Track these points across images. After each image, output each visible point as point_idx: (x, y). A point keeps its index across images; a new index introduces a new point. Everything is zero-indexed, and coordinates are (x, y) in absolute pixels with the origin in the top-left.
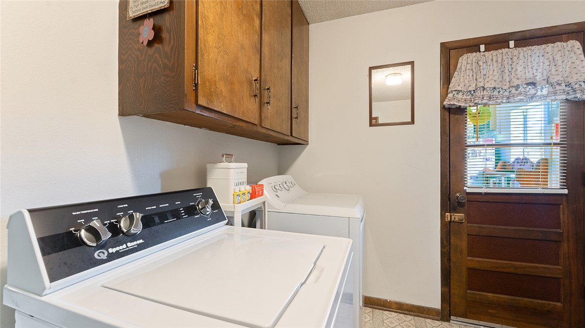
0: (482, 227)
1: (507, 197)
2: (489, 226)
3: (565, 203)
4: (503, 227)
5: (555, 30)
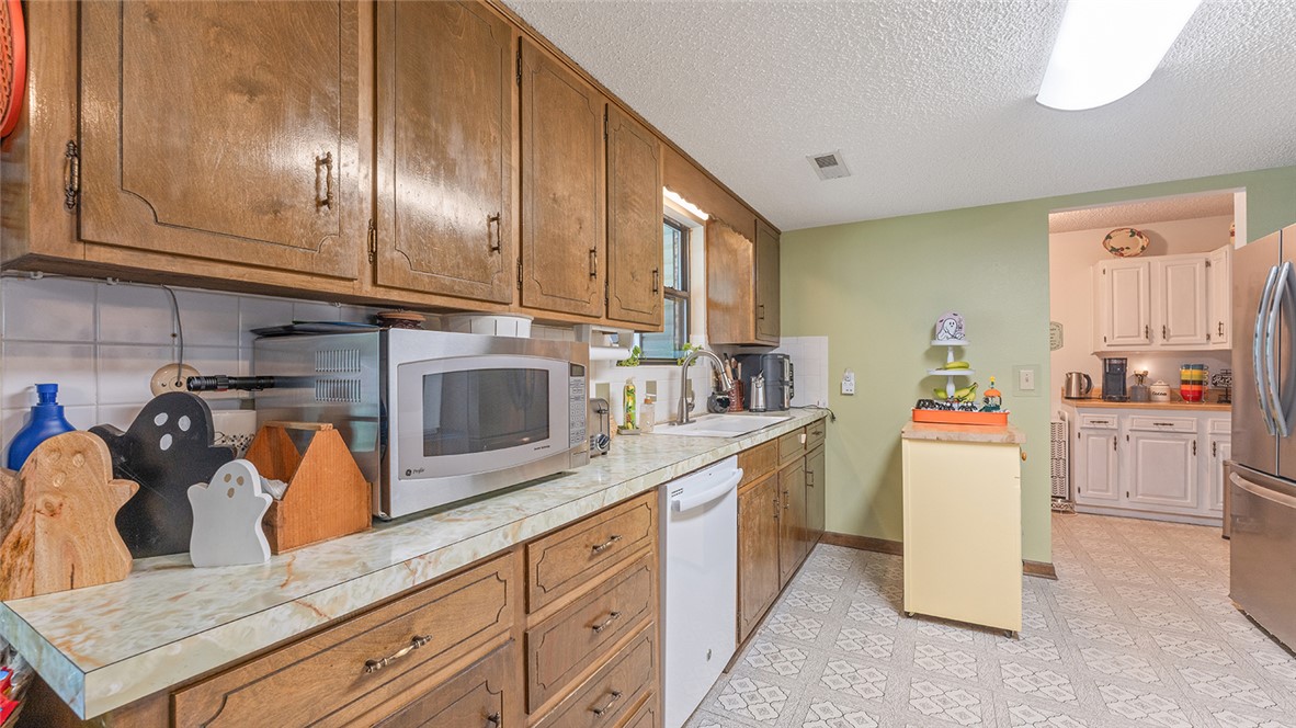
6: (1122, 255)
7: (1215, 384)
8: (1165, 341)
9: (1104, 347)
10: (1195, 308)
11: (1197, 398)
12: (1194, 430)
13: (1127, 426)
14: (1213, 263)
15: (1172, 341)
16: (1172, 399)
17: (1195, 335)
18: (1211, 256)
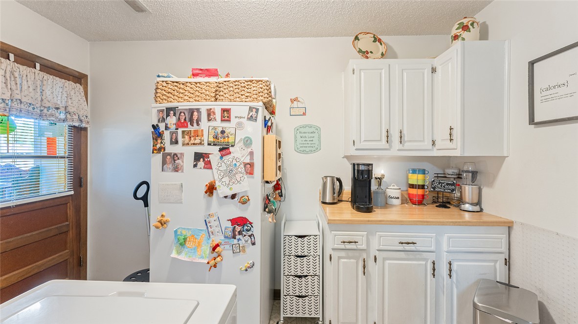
0: (10, 242)
1: (32, 205)
2: (16, 238)
3: (71, 202)
4: (29, 235)
5: (67, 70)
6: (367, 58)
7: (434, 188)
8: (401, 147)
9: (352, 152)
10: (424, 113)
11: (420, 202)
12: (433, 249)
13: (375, 245)
14: (439, 70)
15: (407, 145)
16: (403, 202)
17: (423, 141)
18: (436, 62)
